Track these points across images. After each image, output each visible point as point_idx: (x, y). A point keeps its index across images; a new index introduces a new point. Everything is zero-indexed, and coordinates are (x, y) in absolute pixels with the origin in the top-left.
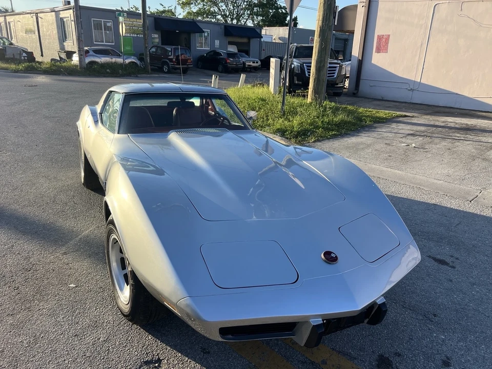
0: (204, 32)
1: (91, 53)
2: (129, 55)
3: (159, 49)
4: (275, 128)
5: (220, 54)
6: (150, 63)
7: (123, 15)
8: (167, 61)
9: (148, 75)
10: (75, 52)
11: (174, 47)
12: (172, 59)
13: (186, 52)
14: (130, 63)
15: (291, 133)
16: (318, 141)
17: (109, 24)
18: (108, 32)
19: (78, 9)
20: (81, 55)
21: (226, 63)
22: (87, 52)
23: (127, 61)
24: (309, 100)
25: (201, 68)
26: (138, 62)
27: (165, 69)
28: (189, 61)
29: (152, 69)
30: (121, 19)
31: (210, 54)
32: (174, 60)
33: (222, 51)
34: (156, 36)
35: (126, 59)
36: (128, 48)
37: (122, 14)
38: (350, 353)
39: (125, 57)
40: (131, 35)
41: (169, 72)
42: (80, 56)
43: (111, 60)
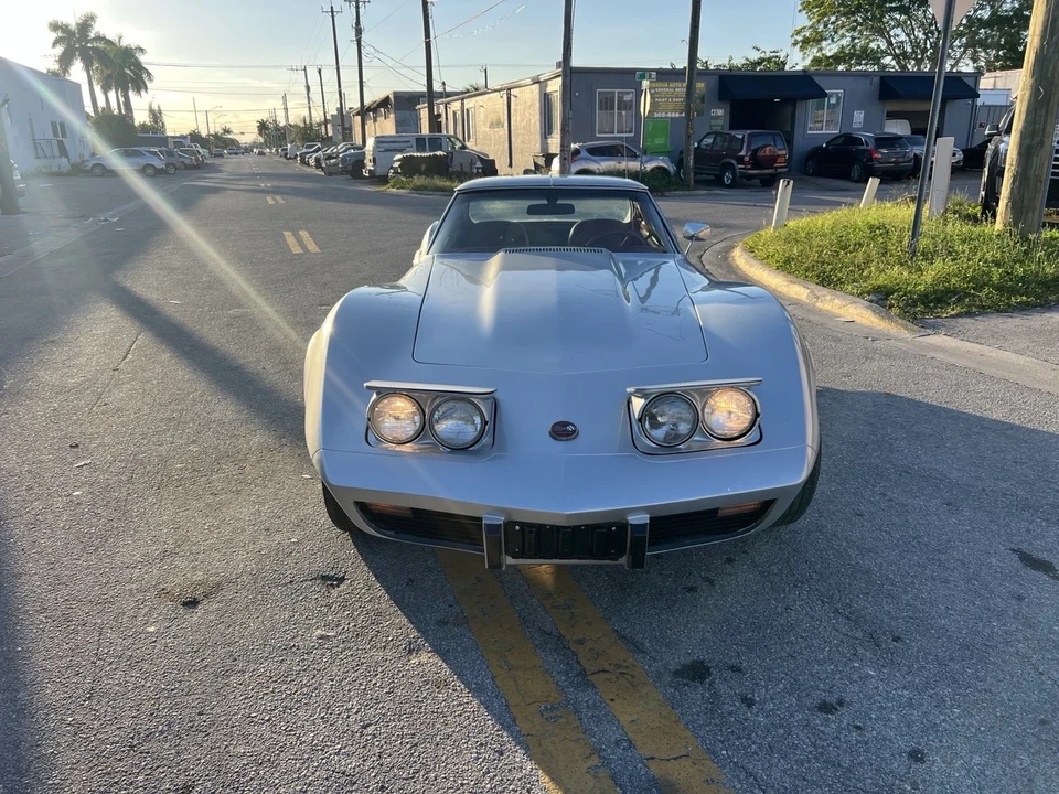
0: (825, 95)
1: (584, 154)
2: (655, 154)
3: (719, 138)
4: (867, 285)
5: (858, 141)
6: (695, 168)
7: (650, 75)
8: (733, 161)
9: (687, 193)
10: (556, 155)
11: (749, 132)
12: (743, 157)
13: (775, 141)
14: (653, 170)
15: (905, 295)
16: (969, 314)
17: (627, 98)
18: (624, 113)
19: (569, 73)
20: (565, 159)
21: (871, 159)
22: (577, 152)
23: (649, 166)
24: (998, 226)
25: (813, 175)
26: (672, 168)
27: (727, 178)
28: (780, 160)
29: (696, 181)
30: (645, 84)
31: (834, 143)
32: (747, 159)
33: (867, 136)
34: (720, 112)
35: (647, 162)
36: (660, 141)
37: (647, 75)
38: (643, 644)
39: (645, 158)
40: (669, 115)
41: (733, 185)
42: (563, 160)
43: (618, 166)
